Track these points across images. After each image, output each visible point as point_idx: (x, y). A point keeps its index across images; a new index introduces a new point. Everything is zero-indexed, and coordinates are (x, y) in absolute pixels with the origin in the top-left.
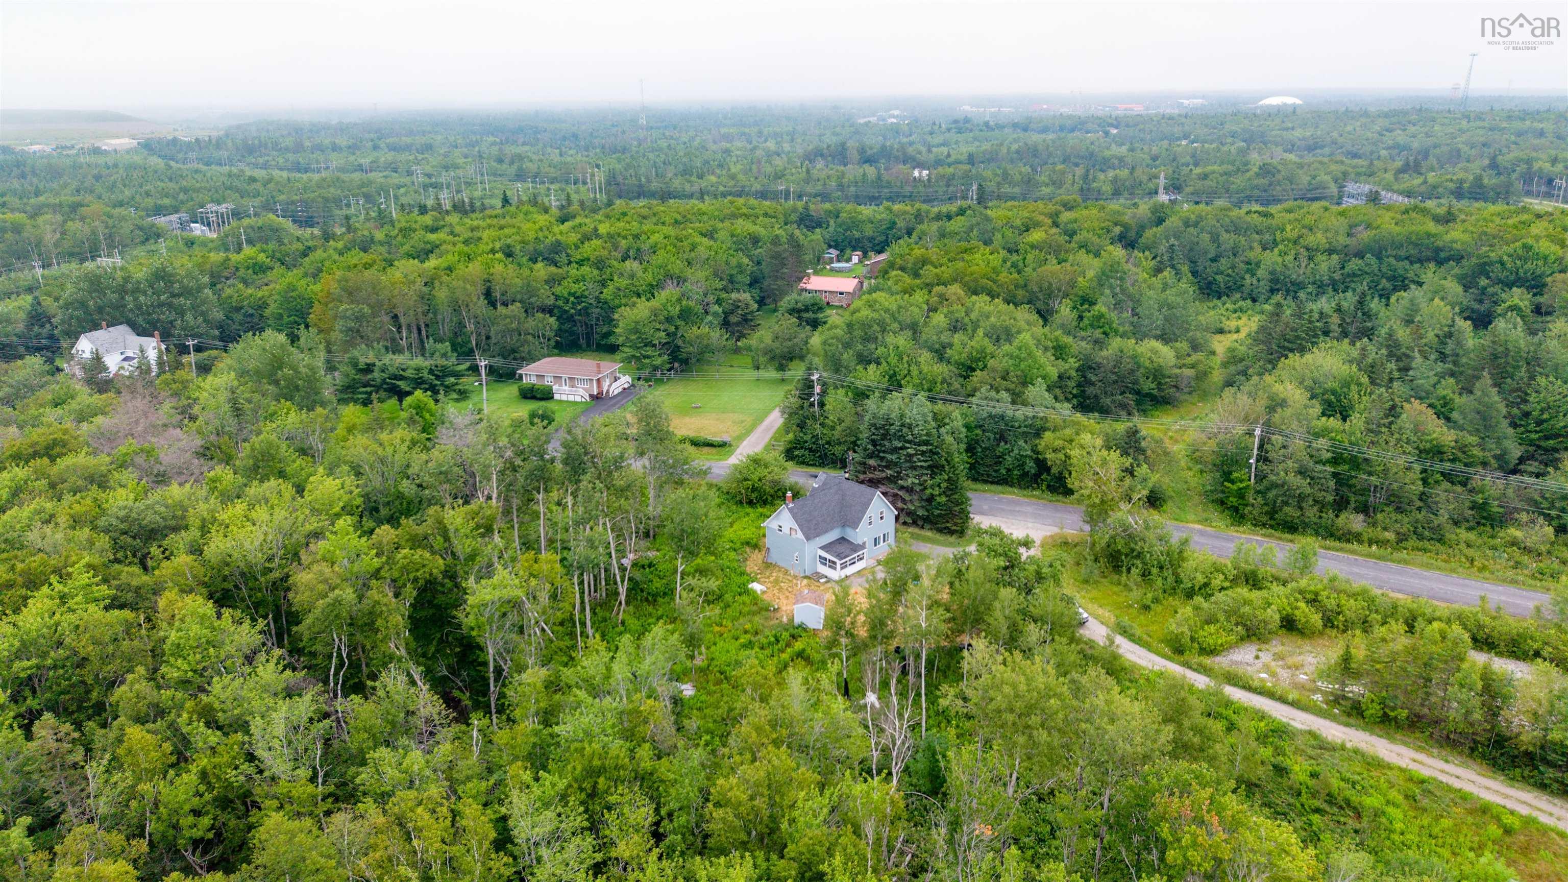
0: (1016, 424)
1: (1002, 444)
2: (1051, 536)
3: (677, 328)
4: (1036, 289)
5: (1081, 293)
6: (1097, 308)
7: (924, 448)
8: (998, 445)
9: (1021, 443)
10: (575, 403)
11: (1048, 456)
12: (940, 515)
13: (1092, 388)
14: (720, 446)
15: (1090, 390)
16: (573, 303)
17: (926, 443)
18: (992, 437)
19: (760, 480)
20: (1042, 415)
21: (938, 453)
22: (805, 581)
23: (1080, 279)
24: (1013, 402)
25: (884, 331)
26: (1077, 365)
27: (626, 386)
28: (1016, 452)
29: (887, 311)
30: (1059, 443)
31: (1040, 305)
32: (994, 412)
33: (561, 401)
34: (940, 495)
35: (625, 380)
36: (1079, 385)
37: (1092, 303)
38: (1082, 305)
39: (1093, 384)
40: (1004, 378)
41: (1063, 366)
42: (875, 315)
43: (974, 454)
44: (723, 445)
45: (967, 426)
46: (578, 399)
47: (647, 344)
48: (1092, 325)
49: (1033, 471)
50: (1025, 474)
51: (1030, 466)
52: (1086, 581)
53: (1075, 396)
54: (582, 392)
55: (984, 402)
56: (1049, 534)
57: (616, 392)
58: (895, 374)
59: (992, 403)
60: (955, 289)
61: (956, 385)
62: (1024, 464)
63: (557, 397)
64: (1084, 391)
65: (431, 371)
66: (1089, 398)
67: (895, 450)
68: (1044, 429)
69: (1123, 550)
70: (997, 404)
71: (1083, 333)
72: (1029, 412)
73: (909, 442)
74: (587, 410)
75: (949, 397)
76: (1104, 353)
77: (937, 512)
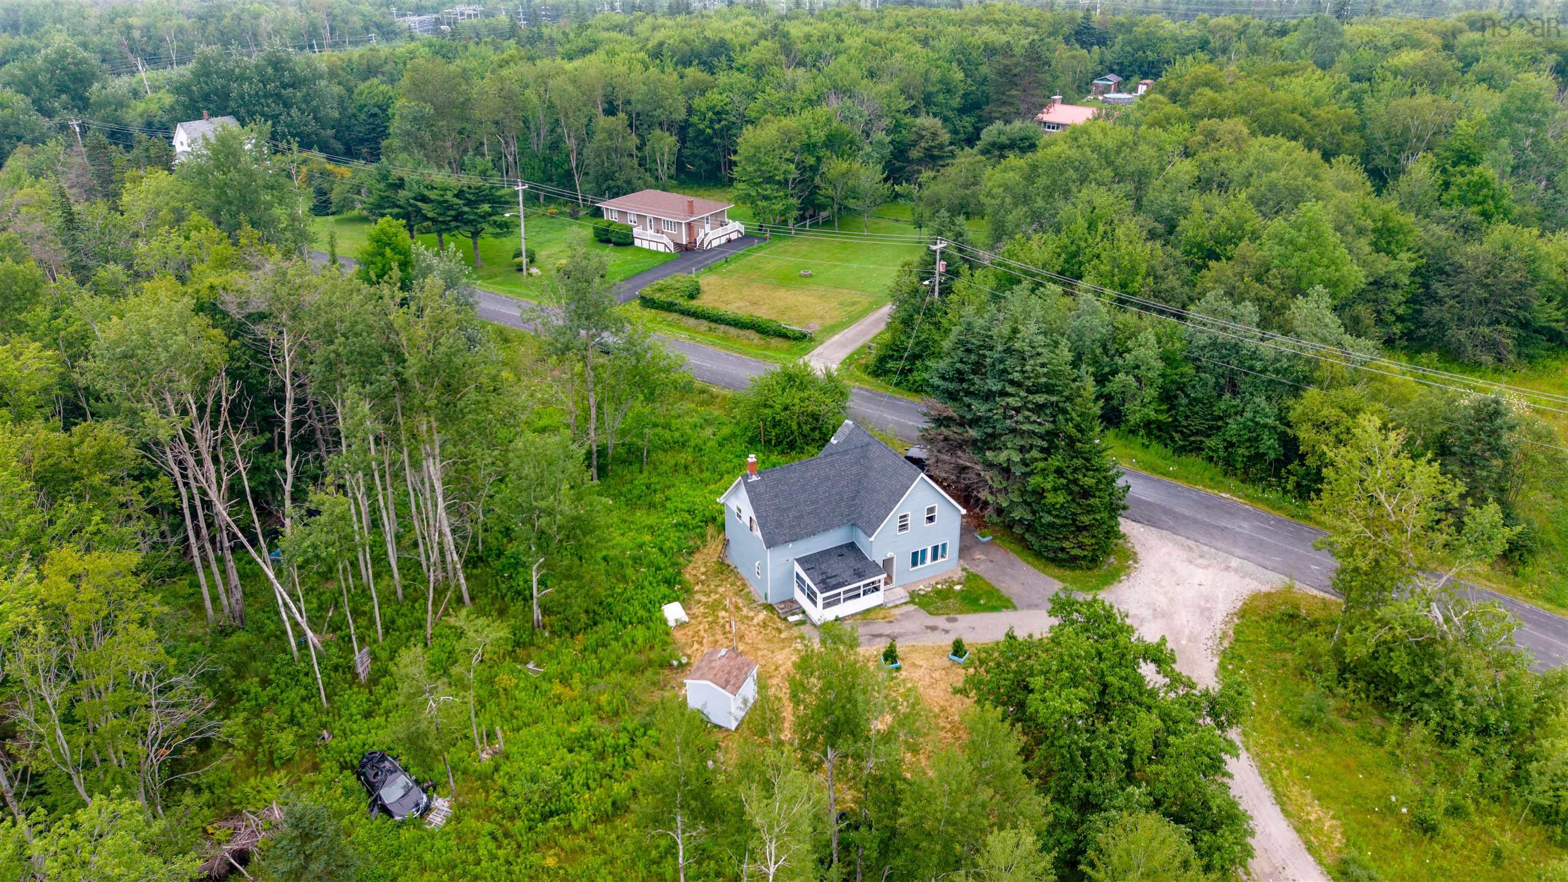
0: (1259, 365)
1: (1227, 396)
2: (1268, 595)
3: (819, 159)
4: (1379, 134)
5: (1457, 145)
6: (1477, 170)
7: (1040, 399)
8: (1220, 396)
9: (1260, 400)
10: (657, 253)
11: (1302, 435)
12: (1051, 525)
13: (1435, 308)
14: (796, 339)
15: (1432, 312)
16: (711, 121)
17: (1049, 389)
18: (1212, 381)
19: (786, 408)
20: (1309, 354)
21: (1064, 411)
22: (763, 615)
23: (1461, 123)
24: (1264, 323)
25: (1083, 180)
26: (1413, 265)
27: (734, 236)
28: (1248, 415)
29: (1096, 149)
30: (1329, 413)
31: (1379, 161)
32: (1222, 336)
33: (641, 249)
34: (1055, 489)
35: (734, 228)
36: (1412, 300)
37: (1472, 162)
38: (1454, 165)
39: (1440, 301)
40: (1259, 279)
41: (1383, 264)
42: (1074, 153)
43: (1172, 407)
44: (802, 337)
45: (1167, 359)
46: (661, 248)
47: (770, 180)
48: (1462, 199)
49: (1272, 455)
50: (1259, 457)
51: (1269, 444)
52: (1307, 723)
53: (1400, 319)
54: (666, 239)
55: (1209, 319)
56: (1265, 589)
57: (715, 243)
58: (1075, 255)
59: (1222, 322)
60: (1238, 125)
61: (1173, 281)
62: (1257, 439)
63: (637, 243)
64: (1420, 312)
65: (459, 194)
66: (1425, 326)
67: (988, 396)
68: (1308, 380)
69: (1404, 677)
70: (1231, 325)
71: (1444, 212)
72: (1286, 345)
73: (1019, 385)
74: (665, 264)
75: (1152, 302)
76: (1472, 249)
77: (1047, 519)
